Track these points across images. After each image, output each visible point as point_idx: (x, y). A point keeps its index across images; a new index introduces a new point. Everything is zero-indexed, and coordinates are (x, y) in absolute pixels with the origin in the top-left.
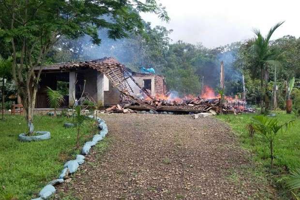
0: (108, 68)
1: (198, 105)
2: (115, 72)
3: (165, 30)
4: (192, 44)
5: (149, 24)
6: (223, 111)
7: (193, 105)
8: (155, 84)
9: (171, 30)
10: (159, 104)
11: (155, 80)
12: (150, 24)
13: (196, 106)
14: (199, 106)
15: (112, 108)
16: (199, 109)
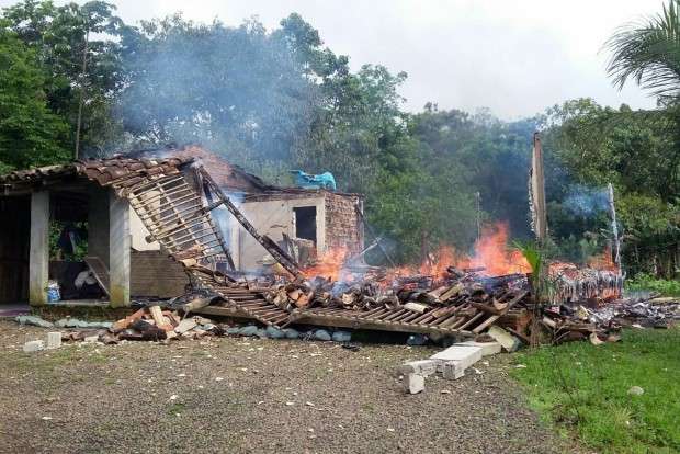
0: (143, 174)
1: (442, 305)
2: (165, 188)
3: (387, 77)
4: (461, 110)
5: (344, 60)
6: (545, 329)
7: (420, 307)
8: (328, 219)
9: (404, 75)
10: (303, 301)
11: (328, 207)
12: (346, 62)
13: (435, 313)
14: (444, 310)
15: (131, 319)
16: (444, 327)
